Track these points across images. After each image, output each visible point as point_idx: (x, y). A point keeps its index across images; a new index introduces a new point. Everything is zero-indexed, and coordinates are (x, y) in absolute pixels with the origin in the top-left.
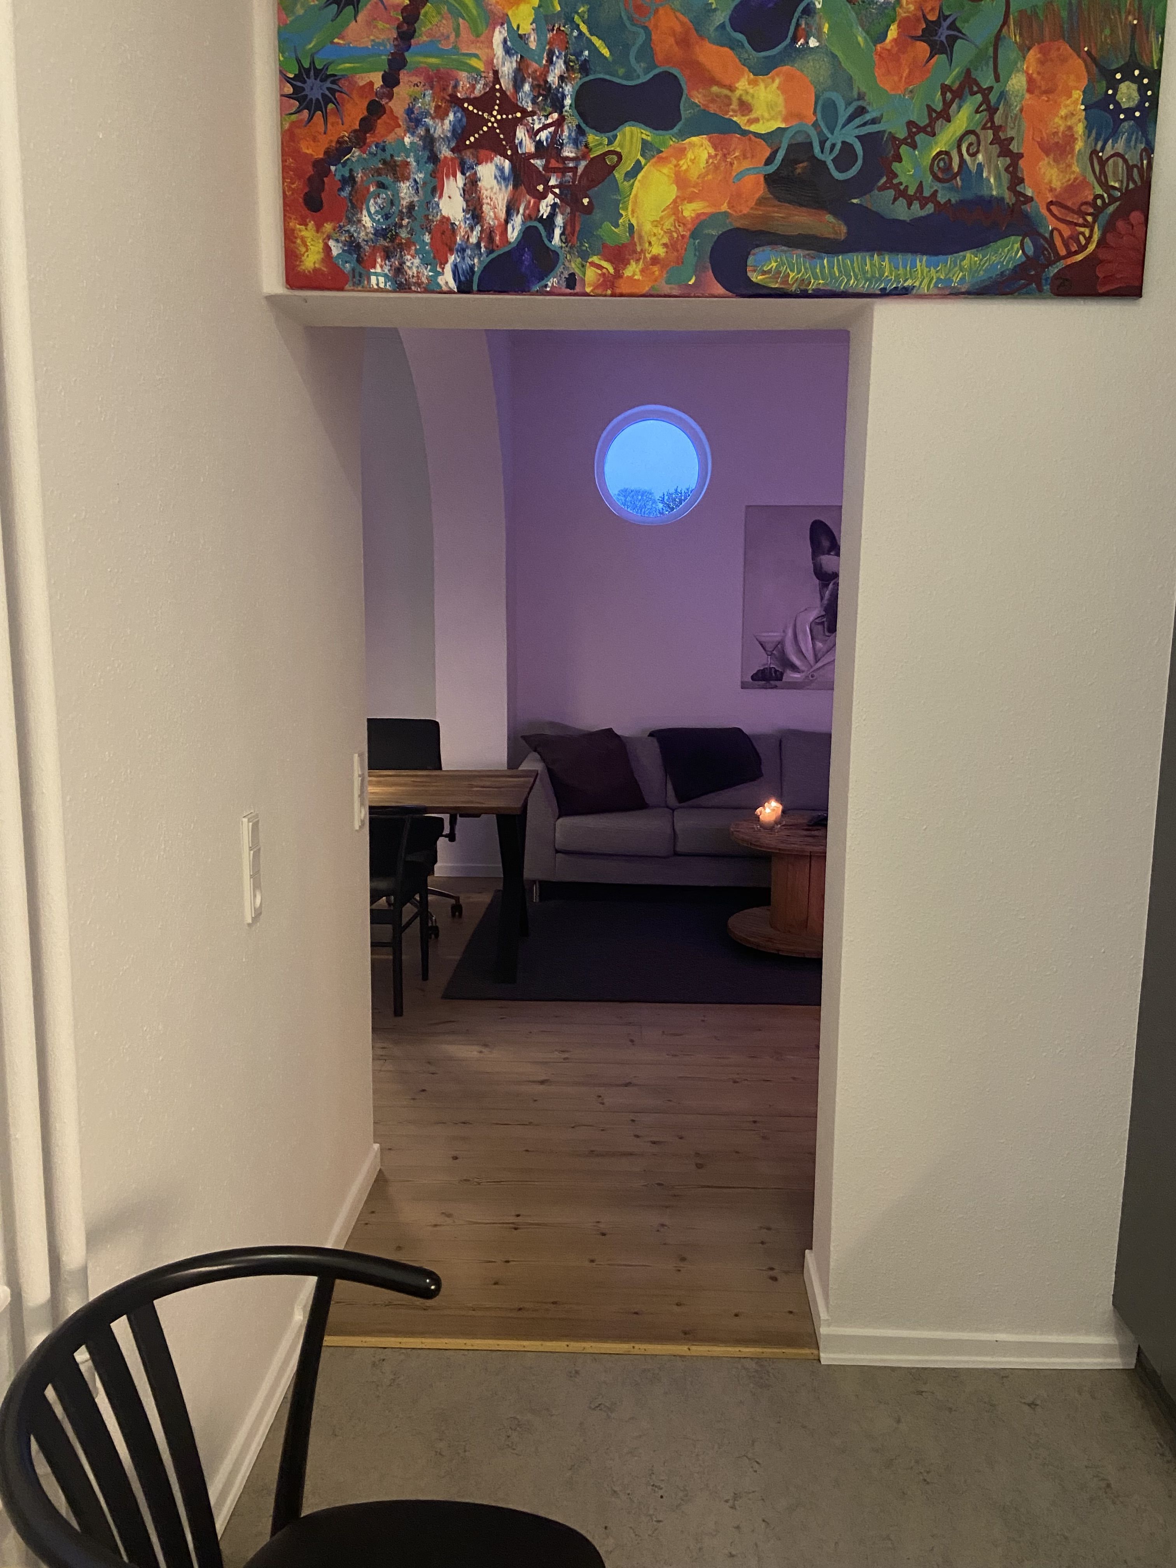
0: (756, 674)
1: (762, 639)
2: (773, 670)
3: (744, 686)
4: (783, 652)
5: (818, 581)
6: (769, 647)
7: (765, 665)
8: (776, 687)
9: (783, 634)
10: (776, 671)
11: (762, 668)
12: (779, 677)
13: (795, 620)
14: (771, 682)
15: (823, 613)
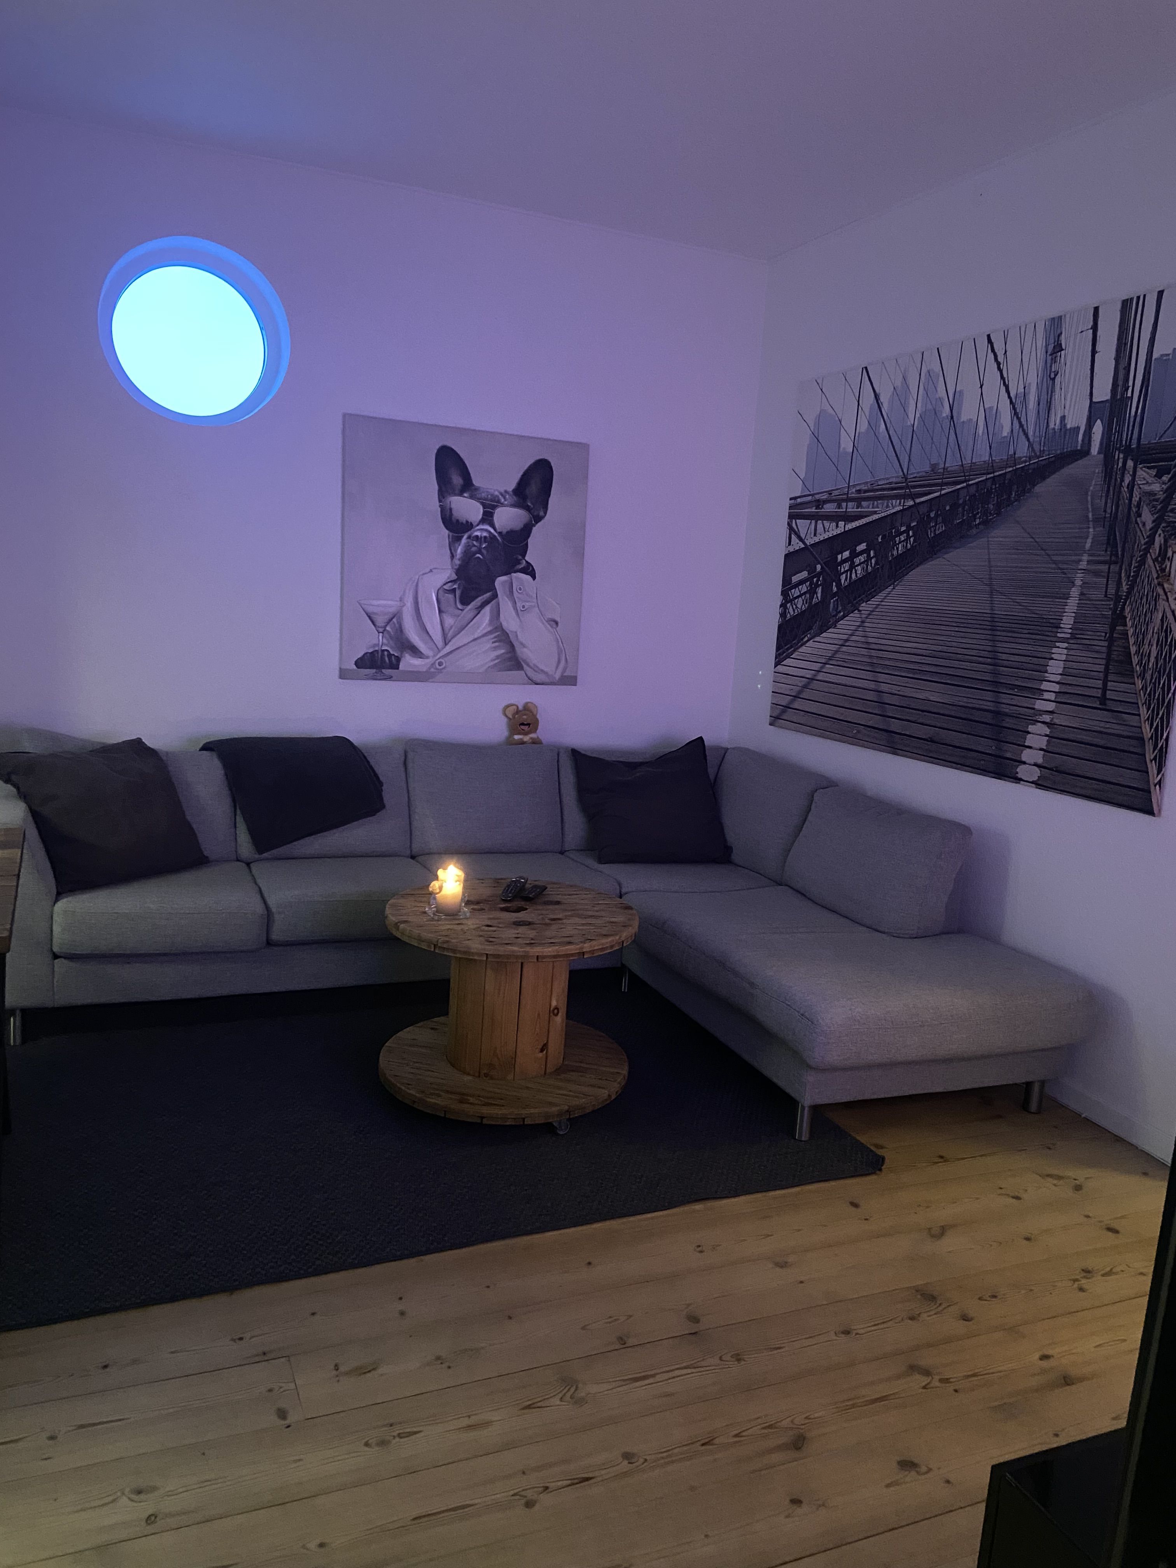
0: (361, 659)
1: (370, 609)
2: (386, 653)
3: (344, 674)
4: (400, 630)
5: (446, 532)
6: (381, 621)
7: (375, 645)
8: (390, 678)
9: (398, 603)
10: (390, 655)
11: (371, 650)
12: (394, 664)
13: (417, 585)
14: (383, 671)
15: (454, 577)
